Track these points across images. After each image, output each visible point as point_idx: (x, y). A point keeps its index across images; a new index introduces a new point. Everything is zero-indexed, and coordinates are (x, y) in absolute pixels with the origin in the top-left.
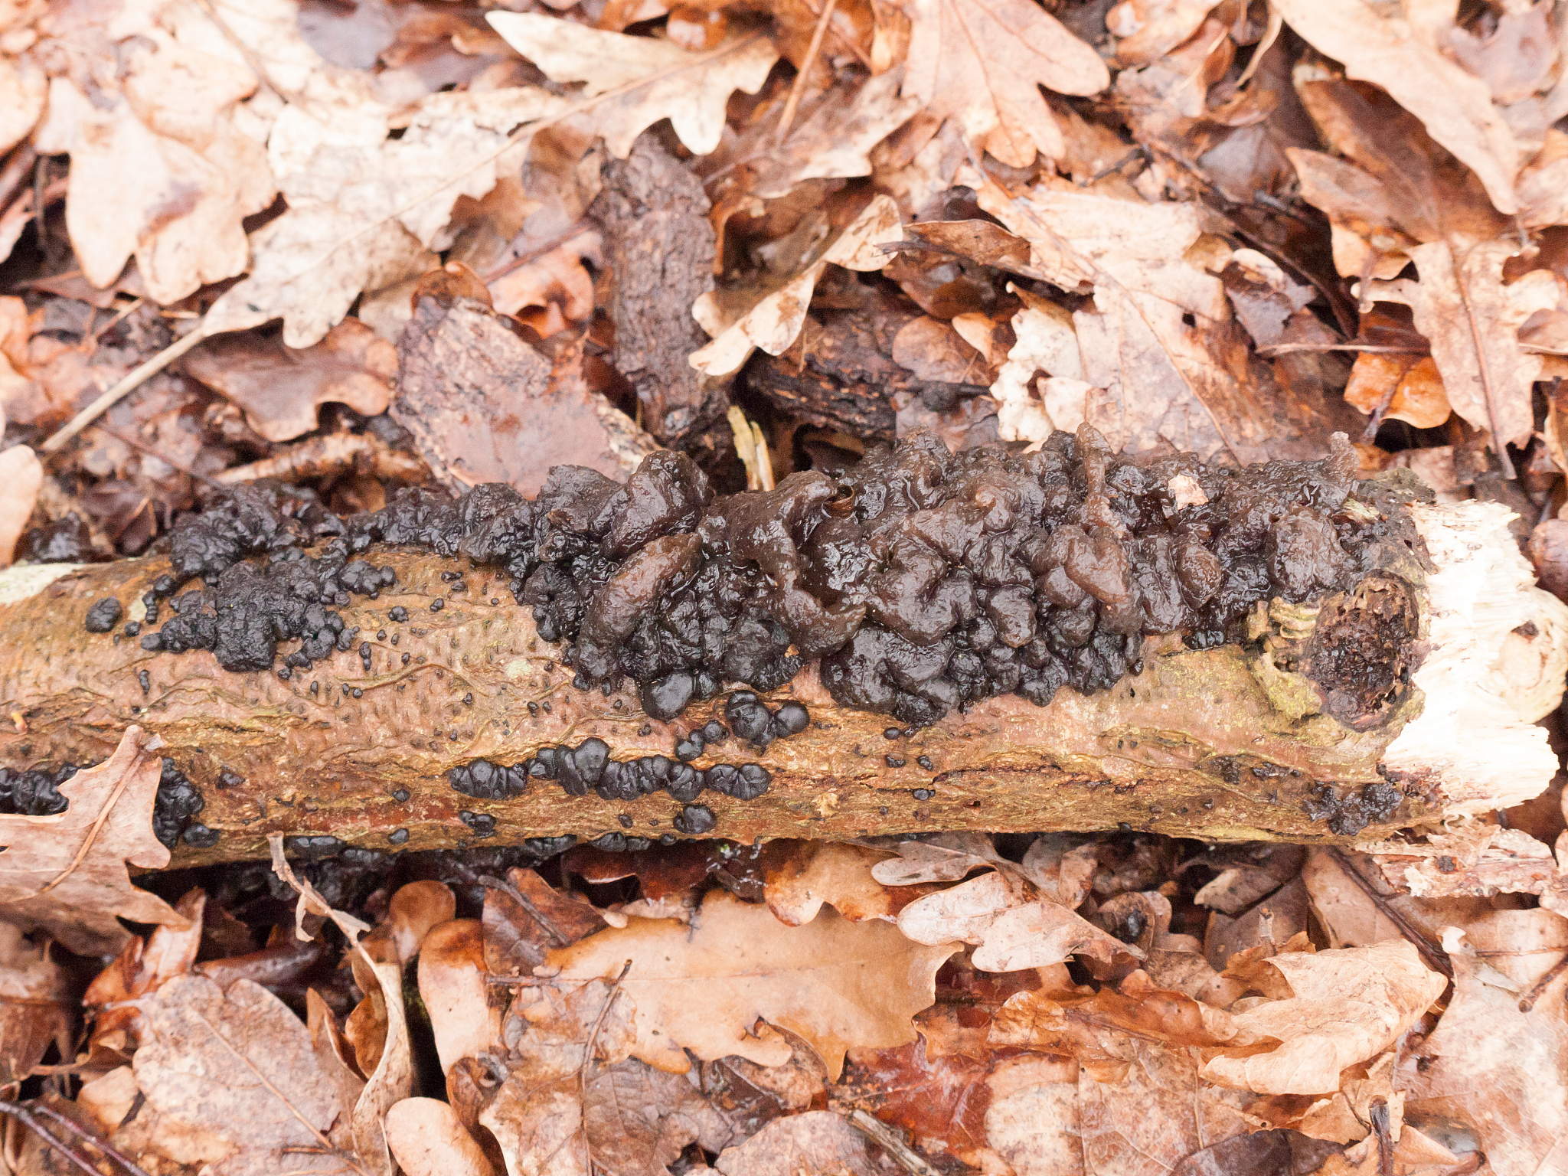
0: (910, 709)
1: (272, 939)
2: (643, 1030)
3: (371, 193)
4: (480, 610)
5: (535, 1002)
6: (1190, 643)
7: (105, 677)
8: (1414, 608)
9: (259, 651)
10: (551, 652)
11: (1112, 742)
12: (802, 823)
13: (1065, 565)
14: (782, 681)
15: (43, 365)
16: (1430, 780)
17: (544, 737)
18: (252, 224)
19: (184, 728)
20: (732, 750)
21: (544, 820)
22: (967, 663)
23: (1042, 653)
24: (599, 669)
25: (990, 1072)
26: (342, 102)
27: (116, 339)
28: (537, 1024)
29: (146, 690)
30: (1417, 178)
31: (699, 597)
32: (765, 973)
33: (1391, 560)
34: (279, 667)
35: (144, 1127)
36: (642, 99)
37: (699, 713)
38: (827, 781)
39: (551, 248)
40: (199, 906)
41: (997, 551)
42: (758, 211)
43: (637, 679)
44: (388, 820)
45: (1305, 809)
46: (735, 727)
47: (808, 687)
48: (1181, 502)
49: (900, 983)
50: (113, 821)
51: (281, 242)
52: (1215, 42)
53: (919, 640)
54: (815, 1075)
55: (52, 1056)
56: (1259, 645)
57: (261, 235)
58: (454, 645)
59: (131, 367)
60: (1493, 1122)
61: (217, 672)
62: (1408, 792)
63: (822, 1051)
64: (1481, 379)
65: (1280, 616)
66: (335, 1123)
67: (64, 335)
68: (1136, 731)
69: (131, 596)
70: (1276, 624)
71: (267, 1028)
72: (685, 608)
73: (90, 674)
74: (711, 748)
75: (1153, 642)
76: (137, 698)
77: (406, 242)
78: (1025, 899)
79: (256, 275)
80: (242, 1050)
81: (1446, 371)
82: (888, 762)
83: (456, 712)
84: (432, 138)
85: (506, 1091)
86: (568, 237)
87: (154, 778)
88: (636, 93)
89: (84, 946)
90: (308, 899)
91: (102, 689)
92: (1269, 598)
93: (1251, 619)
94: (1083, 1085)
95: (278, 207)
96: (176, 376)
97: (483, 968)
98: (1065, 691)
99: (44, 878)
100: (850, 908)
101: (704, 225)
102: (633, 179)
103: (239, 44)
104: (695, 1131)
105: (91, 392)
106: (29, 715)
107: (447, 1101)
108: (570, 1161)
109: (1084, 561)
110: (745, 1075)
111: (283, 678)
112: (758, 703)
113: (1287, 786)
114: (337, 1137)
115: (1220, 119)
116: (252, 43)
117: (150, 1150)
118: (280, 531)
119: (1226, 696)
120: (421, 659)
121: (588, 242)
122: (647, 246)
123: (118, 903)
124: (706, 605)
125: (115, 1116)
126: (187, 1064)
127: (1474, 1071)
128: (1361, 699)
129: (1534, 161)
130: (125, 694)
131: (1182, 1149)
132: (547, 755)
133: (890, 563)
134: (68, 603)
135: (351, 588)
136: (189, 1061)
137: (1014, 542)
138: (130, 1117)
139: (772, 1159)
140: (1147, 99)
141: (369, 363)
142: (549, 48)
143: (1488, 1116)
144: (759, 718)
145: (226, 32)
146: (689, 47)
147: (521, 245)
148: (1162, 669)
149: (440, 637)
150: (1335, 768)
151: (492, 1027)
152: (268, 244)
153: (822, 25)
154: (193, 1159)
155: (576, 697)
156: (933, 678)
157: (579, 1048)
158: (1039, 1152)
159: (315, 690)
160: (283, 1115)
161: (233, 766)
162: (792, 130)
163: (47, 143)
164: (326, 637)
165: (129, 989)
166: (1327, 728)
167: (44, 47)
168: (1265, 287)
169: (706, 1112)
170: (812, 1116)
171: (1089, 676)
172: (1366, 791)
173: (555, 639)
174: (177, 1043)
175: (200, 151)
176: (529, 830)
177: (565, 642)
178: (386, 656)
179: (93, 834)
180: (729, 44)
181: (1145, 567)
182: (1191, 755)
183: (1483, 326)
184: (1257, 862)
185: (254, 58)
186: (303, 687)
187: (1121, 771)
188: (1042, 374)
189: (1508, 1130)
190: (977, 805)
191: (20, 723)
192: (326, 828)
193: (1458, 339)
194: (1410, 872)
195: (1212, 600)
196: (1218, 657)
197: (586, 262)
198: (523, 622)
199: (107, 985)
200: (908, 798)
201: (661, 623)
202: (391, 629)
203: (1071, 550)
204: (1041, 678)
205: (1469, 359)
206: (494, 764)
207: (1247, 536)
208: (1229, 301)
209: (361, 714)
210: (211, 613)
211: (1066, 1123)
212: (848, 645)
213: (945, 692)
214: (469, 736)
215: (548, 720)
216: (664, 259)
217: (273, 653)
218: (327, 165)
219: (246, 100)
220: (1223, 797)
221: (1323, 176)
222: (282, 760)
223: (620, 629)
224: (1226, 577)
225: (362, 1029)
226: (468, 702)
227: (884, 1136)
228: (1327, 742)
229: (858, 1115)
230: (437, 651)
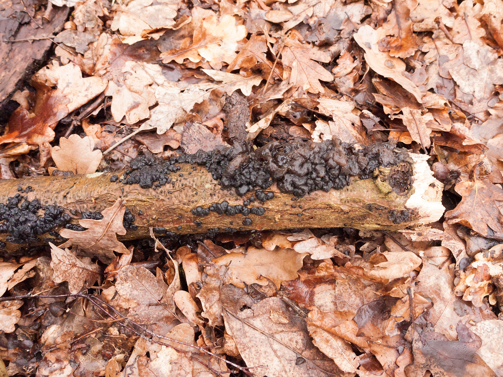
0: (297, 192)
1: (149, 259)
2: (234, 277)
3: (176, 102)
4: (199, 174)
5: (209, 270)
6: (361, 178)
7: (114, 191)
8: (412, 168)
9: (149, 182)
10: (216, 182)
11: (343, 201)
12: (272, 223)
13: (333, 158)
14: (269, 187)
15: (104, 137)
16: (416, 211)
17: (214, 201)
18: (151, 108)
19: (131, 201)
20: (256, 204)
21: (213, 223)
22: (310, 182)
23: (327, 178)
24: (227, 183)
25: (314, 287)
26: (171, 87)
27: (120, 132)
28: (209, 275)
29: (123, 193)
30: (400, 99)
31: (249, 168)
32: (262, 265)
33: (406, 158)
34: (153, 187)
35: (117, 300)
36: (235, 85)
37: (249, 195)
38: (278, 211)
39: (215, 116)
40: (132, 250)
41: (317, 156)
42: (259, 107)
43: (235, 187)
44: (177, 224)
45: (388, 218)
46: (257, 197)
47: (274, 188)
48: (357, 149)
49: (294, 263)
50: (114, 222)
51: (157, 112)
52: (355, 73)
53: (299, 176)
54: (274, 288)
55: (96, 284)
56: (376, 177)
57: (153, 111)
58: (193, 181)
59: (123, 137)
60: (434, 297)
61: (139, 188)
62: (412, 213)
63: (275, 282)
64: (419, 133)
65: (382, 170)
66: (162, 298)
67: (109, 132)
68: (349, 199)
69: (121, 175)
70: (380, 172)
71: (147, 277)
72: (246, 170)
73: (110, 190)
74: (252, 203)
75: (352, 178)
76: (121, 195)
77: (184, 112)
78: (322, 244)
79: (151, 119)
80: (141, 282)
81: (411, 132)
82: (292, 207)
83: (193, 196)
84: (190, 92)
85: (202, 290)
86: (218, 114)
87: (123, 211)
88: (234, 84)
89: (105, 261)
90: (158, 243)
91: (113, 193)
92: (378, 167)
93: (375, 172)
94: (336, 290)
95: (157, 104)
96: (133, 140)
97: (197, 263)
98: (332, 190)
99: (97, 238)
100: (282, 246)
101: (248, 109)
102: (232, 100)
103: (149, 75)
104: (246, 302)
105: (114, 142)
106: (96, 199)
107: (188, 291)
108: (217, 306)
109: (336, 157)
110: (258, 289)
111: (154, 190)
112: (262, 192)
113: (384, 212)
114: (162, 302)
115: (357, 88)
116: (152, 75)
117: (118, 305)
118: (155, 161)
119: (369, 190)
120: (186, 185)
121: (222, 115)
122: (236, 112)
123: (114, 247)
124: (251, 170)
125: (110, 298)
126: (127, 285)
127: (429, 285)
128: (400, 190)
129: (424, 96)
130: (118, 193)
131: (360, 305)
132: (214, 205)
133: (293, 159)
134: (106, 177)
135: (170, 170)
136: (128, 284)
137: (320, 155)
138: (114, 298)
139: (264, 307)
140: (341, 84)
141: (175, 138)
142: (215, 75)
143: (433, 296)
144: (263, 195)
145: (147, 72)
146: (244, 76)
147: (208, 116)
148: (354, 185)
149: (190, 180)
150: (395, 206)
151: (199, 276)
152: (154, 112)
153: (272, 70)
154: (128, 308)
155: (221, 192)
156: (303, 185)
157: (219, 281)
158: (326, 306)
159: (161, 192)
160: (150, 297)
161: (142, 210)
162: (266, 92)
163: (108, 94)
164: (164, 180)
165: (115, 268)
166: (394, 195)
167: (108, 74)
168: (369, 118)
169: (248, 298)
170: (273, 298)
171: (338, 184)
172: (402, 212)
173: (216, 179)
174: (126, 280)
175: (140, 95)
176: (209, 226)
177: (219, 180)
178: (178, 185)
179: (109, 226)
180: (252, 77)
181: (350, 160)
182: (361, 204)
183: (418, 123)
184: (373, 241)
185: (152, 77)
186: (159, 192)
187: (345, 208)
188: (322, 134)
189: (438, 299)
190: (312, 218)
191: (93, 201)
192: (162, 226)
193: (413, 125)
194: (412, 236)
195: (366, 168)
196: (367, 181)
197: (222, 119)
198: (209, 176)
199: (110, 268)
200: (296, 216)
201: (241, 174)
202: (179, 179)
203: (334, 155)
204: (327, 185)
205: (416, 129)
206: (201, 207)
207: (373, 154)
208: (361, 121)
209: (172, 198)
210: (139, 175)
211: (333, 299)
212: (283, 177)
213: (306, 188)
214: (196, 201)
215: (214, 197)
216: (239, 115)
217: (152, 184)
218: (167, 96)
219: (150, 85)
220: (369, 215)
221: (380, 98)
222: (153, 209)
223: (232, 173)
224: (368, 163)
225: (169, 275)
226: (196, 194)
227: (290, 303)
228: (393, 199)
229: (284, 297)
230: (190, 183)
